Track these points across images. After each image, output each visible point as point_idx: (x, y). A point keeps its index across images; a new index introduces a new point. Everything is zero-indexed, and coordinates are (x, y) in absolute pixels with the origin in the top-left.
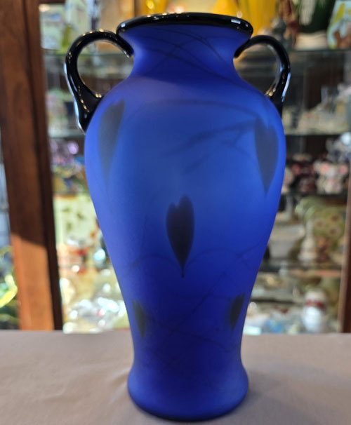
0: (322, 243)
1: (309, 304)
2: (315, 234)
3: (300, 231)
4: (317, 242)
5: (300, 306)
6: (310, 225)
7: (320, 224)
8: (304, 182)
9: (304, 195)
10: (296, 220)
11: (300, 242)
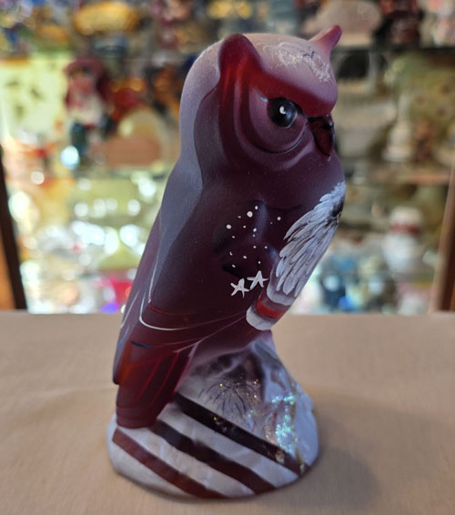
0: (422, 130)
1: (395, 228)
2: (413, 116)
3: (388, 111)
4: (414, 130)
5: (382, 232)
6: (405, 100)
7: (420, 100)
8: (400, 26)
9: (399, 51)
10: (384, 92)
11: (388, 128)
